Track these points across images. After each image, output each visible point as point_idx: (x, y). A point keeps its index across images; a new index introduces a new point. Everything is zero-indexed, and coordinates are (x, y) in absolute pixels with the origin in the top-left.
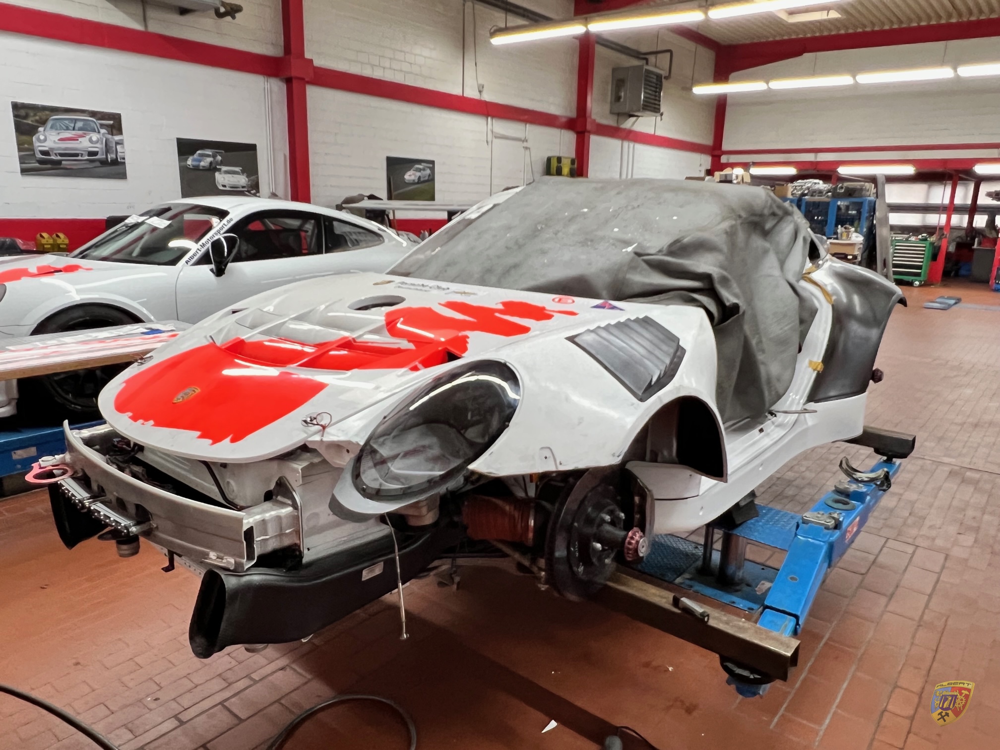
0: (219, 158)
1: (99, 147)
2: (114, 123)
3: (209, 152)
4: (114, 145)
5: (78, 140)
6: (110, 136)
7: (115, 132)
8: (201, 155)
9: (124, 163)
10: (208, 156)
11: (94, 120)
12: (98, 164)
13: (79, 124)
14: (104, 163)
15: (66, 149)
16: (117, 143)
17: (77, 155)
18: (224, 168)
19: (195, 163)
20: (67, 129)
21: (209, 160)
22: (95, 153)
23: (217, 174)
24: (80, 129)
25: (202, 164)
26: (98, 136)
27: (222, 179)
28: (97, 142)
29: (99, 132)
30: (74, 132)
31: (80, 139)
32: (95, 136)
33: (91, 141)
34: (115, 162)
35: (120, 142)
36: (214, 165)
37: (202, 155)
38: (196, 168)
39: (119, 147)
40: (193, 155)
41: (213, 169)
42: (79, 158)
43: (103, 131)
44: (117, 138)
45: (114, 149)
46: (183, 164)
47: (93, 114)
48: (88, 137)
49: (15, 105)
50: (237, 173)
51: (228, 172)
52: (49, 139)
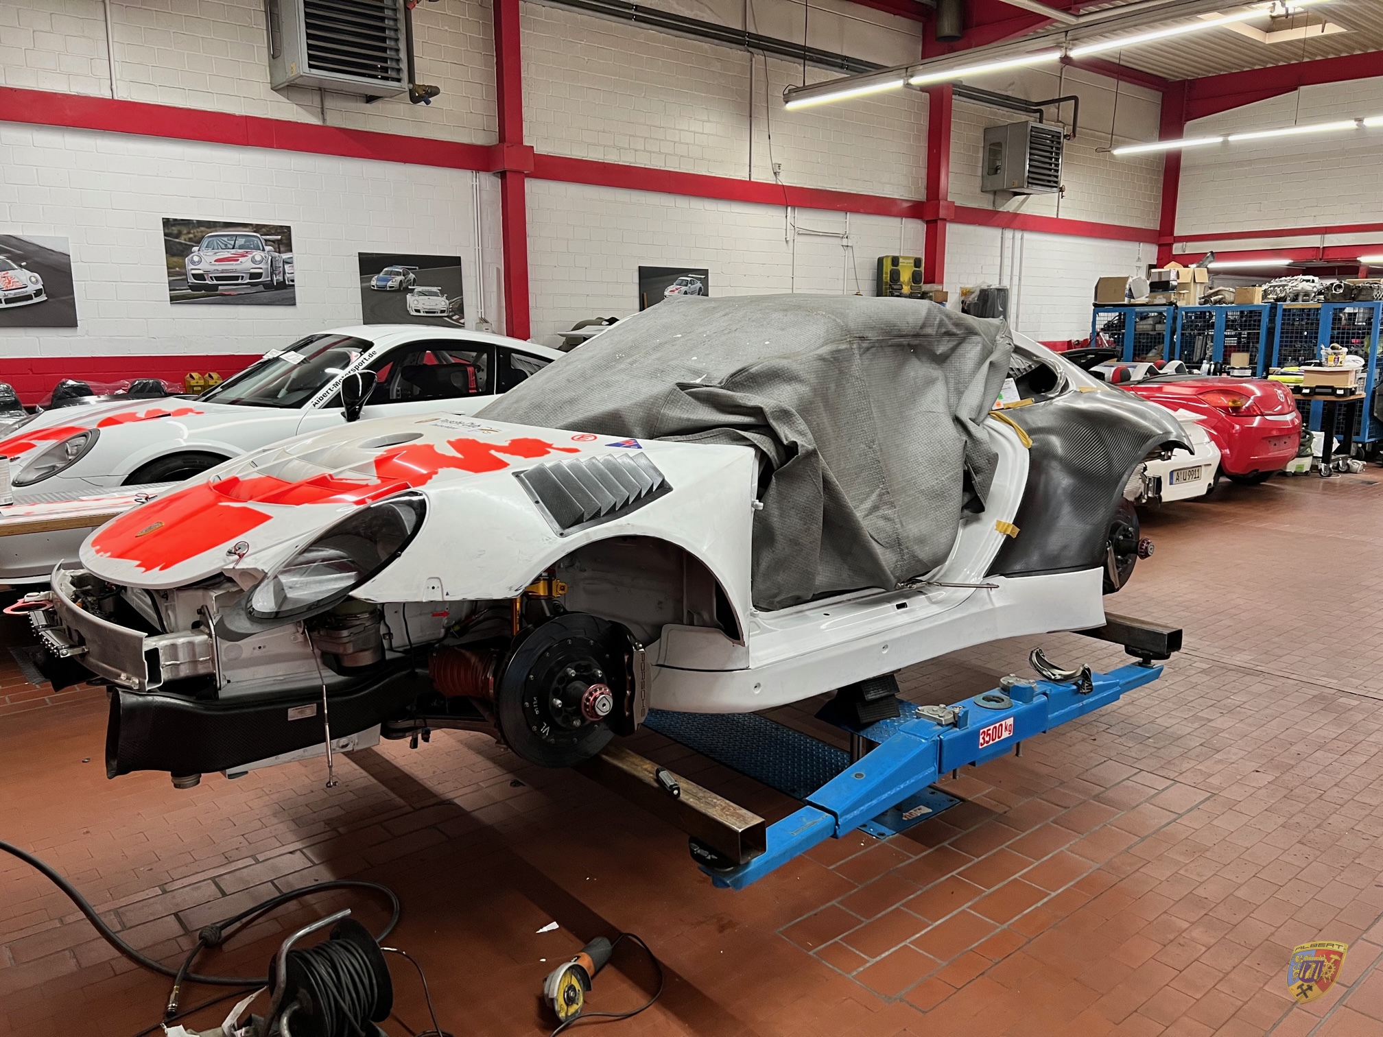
0: (412, 276)
1: (263, 268)
2: (282, 238)
3: (399, 269)
4: (281, 265)
5: (238, 260)
6: (277, 254)
7: (282, 249)
8: (387, 273)
9: (293, 285)
10: (398, 274)
11: (259, 235)
12: (261, 288)
13: (241, 241)
14: (269, 286)
15: (223, 271)
16: (285, 262)
17: (237, 278)
18: (418, 289)
19: (380, 284)
20: (226, 248)
21: (402, 278)
22: (259, 275)
23: (409, 296)
24: (240, 248)
25: (390, 284)
26: (263, 255)
28: (261, 262)
29: (264, 250)
30: (233, 251)
31: (241, 259)
32: (258, 255)
33: (253, 261)
34: (282, 285)
35: (288, 261)
36: (404, 285)
37: (391, 273)
38: (382, 290)
39: (287, 267)
40: (379, 273)
41: (404, 290)
42: (240, 281)
43: (268, 248)
44: (285, 256)
45: (281, 269)
46: (364, 285)
47: (258, 228)
48: (250, 256)
49: (167, 223)
50: (435, 294)
51: (423, 294)
52: (204, 260)
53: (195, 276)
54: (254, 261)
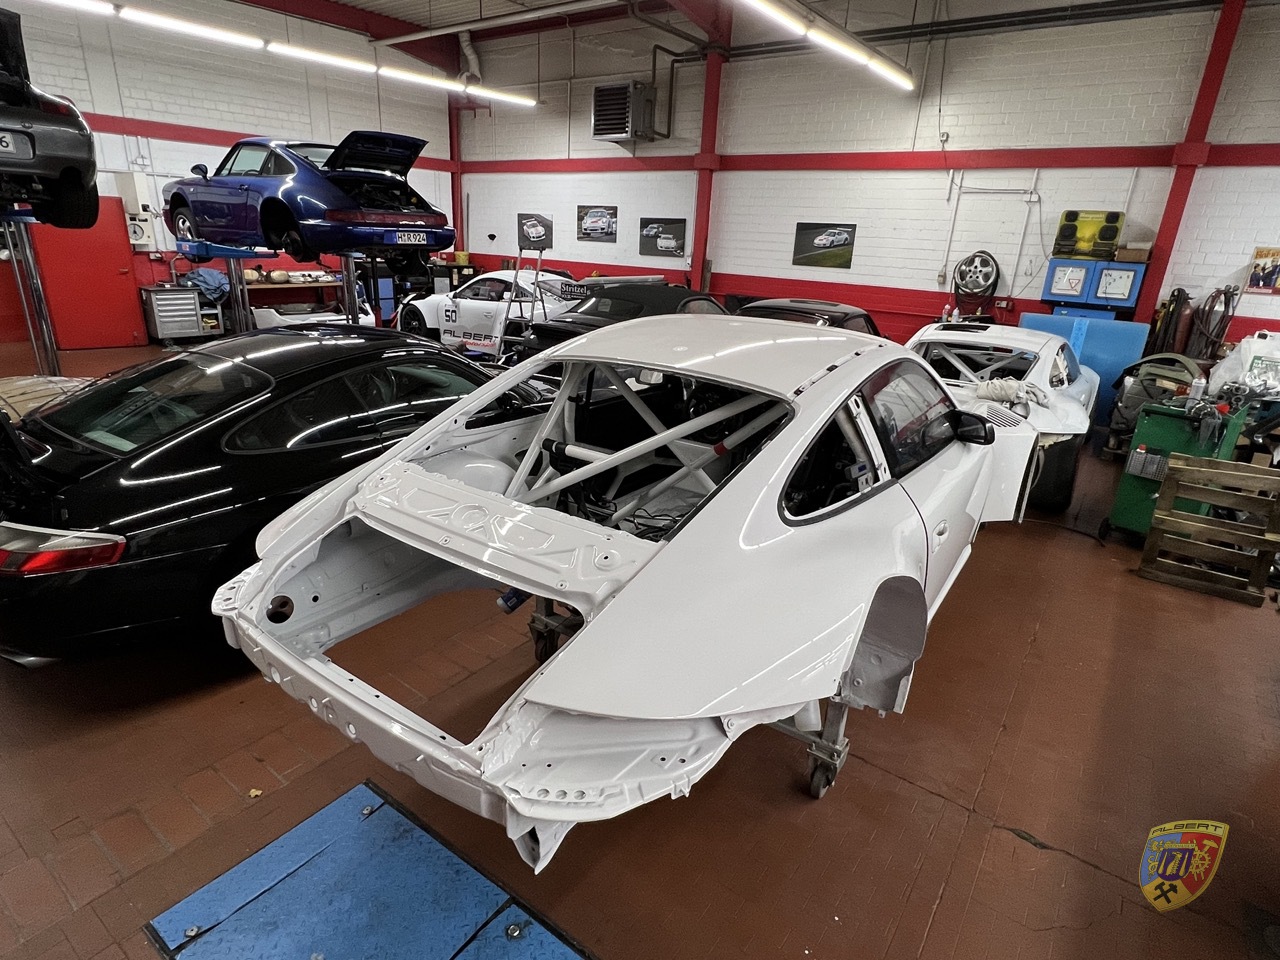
0: (661, 229)
1: (605, 226)
2: (613, 211)
3: (655, 226)
4: (612, 224)
5: (598, 222)
6: (611, 219)
7: (614, 217)
9: (616, 234)
10: (655, 228)
11: (606, 211)
12: (604, 234)
13: (599, 214)
14: (607, 234)
15: (593, 227)
17: (597, 230)
18: (663, 236)
19: (648, 233)
20: (595, 217)
21: (656, 230)
22: (603, 229)
23: (659, 240)
24: (599, 217)
25: (652, 233)
26: (607, 220)
27: (662, 243)
28: (606, 223)
29: (607, 217)
30: (597, 218)
32: (604, 220)
34: (611, 233)
35: (615, 223)
36: (657, 234)
37: (652, 228)
38: (647, 236)
39: (614, 226)
40: (648, 227)
41: (656, 236)
43: (609, 217)
44: (614, 220)
46: (641, 233)
47: (605, 208)
48: (602, 220)
49: (579, 207)
50: (670, 239)
51: (664, 238)
52: (588, 223)
53: (585, 229)
54: (602, 223)
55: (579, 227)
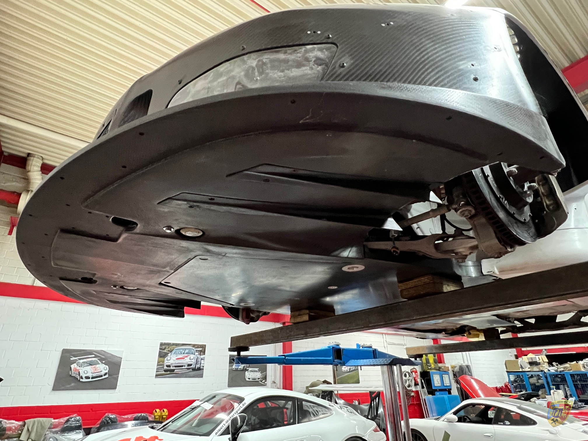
1: (193, 362)
2: (202, 349)
4: (200, 360)
5: (184, 359)
6: (199, 356)
7: (202, 353)
9: (203, 369)
11: (193, 348)
12: (191, 370)
13: (187, 351)
14: (194, 370)
15: (178, 364)
18: (250, 369)
19: (236, 367)
20: (181, 354)
22: (191, 365)
23: (246, 373)
25: (240, 367)
27: (249, 375)
28: (193, 359)
29: (195, 354)
32: (192, 356)
34: (199, 369)
35: (203, 359)
36: (245, 368)
38: (237, 370)
42: (183, 368)
46: (230, 368)
48: (189, 357)
49: (162, 344)
50: (256, 371)
51: (252, 371)
52: (172, 360)
53: (168, 366)
55: (160, 364)
